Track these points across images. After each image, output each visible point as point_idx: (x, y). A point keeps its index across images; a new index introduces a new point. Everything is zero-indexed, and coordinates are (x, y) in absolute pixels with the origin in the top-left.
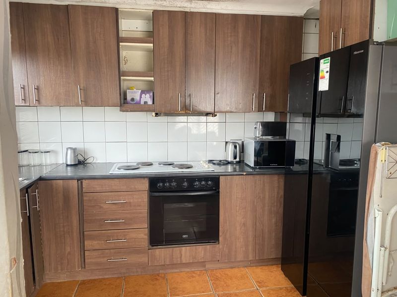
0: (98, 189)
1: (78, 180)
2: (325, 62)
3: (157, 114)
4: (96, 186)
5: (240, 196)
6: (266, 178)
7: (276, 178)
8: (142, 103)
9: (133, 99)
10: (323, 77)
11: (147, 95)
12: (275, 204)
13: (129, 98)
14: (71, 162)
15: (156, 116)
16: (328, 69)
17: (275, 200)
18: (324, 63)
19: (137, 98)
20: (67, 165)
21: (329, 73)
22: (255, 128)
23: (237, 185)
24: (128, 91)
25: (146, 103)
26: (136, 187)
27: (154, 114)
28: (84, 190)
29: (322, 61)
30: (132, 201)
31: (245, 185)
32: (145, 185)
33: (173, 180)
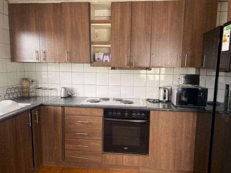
0: (73, 113)
1: (62, 107)
2: (227, 28)
3: (112, 68)
4: (73, 112)
5: (164, 125)
6: (184, 114)
7: (191, 114)
8: (104, 61)
9: (99, 59)
10: (225, 41)
11: (107, 56)
12: (190, 133)
13: (96, 58)
14: (63, 96)
15: (111, 69)
16: (229, 34)
17: (191, 130)
18: (226, 30)
19: (101, 57)
20: (62, 98)
21: (229, 37)
22: (179, 78)
23: (162, 117)
24: (96, 54)
25: (106, 61)
26: (96, 113)
27: (110, 68)
28: (65, 113)
29: (225, 28)
30: (93, 122)
31: (169, 118)
32: (101, 113)
33: (119, 111)
